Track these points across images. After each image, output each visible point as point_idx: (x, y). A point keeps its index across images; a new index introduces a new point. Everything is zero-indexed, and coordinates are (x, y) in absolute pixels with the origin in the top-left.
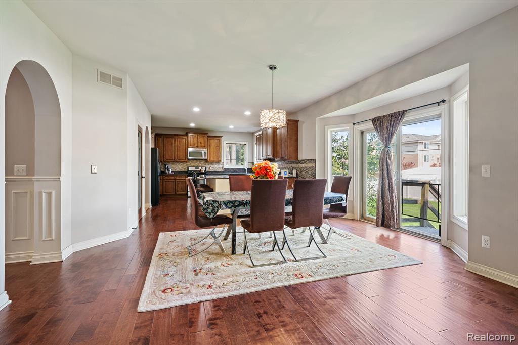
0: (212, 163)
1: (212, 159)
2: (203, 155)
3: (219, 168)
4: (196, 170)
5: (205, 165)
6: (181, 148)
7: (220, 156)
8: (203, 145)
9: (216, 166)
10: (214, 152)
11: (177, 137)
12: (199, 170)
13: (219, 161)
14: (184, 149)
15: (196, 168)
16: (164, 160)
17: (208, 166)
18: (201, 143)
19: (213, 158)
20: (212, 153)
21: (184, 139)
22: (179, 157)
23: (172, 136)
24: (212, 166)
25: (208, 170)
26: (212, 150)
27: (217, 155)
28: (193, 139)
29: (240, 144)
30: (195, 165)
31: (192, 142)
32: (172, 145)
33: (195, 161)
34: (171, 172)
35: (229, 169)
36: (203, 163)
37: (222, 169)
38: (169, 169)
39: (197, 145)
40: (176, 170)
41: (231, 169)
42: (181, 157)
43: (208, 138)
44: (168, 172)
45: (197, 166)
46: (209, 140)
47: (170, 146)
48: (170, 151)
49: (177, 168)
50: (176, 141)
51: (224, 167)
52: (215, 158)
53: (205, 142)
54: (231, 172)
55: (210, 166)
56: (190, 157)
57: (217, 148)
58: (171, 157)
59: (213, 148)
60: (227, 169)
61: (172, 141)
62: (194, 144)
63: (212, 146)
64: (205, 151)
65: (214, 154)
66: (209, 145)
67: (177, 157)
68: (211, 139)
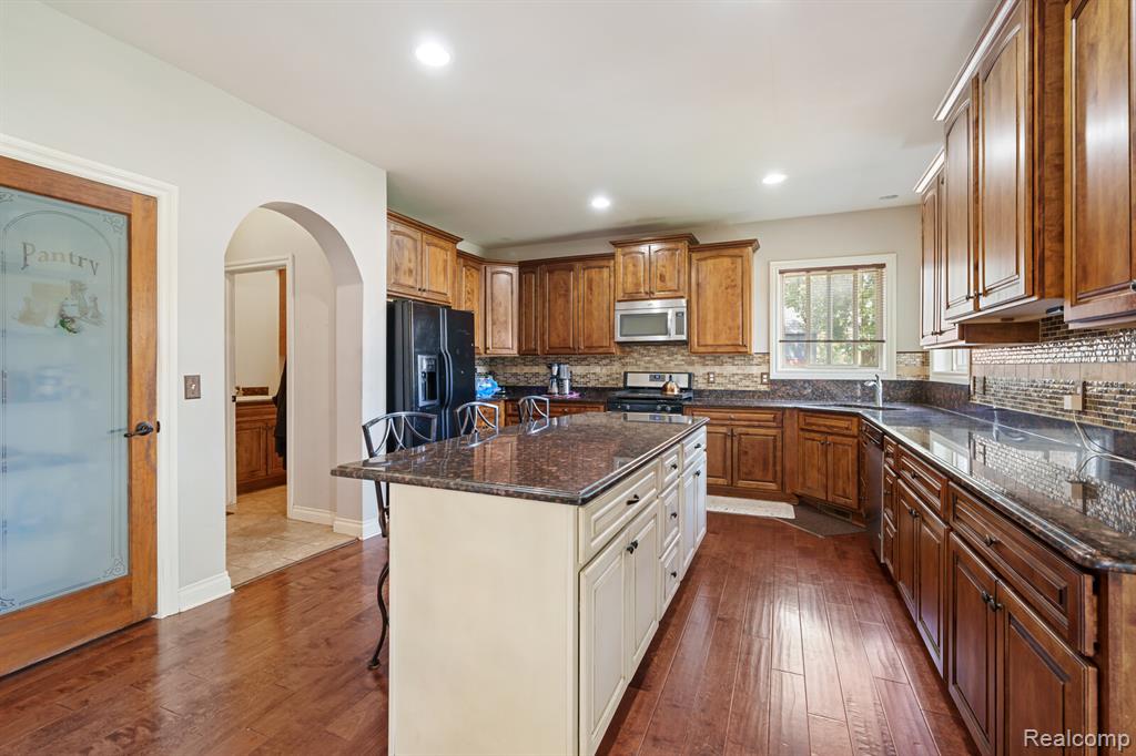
0: (715, 355)
1: (710, 341)
2: (671, 325)
3: (747, 376)
4: (653, 384)
5: (691, 363)
6: (595, 304)
7: (744, 328)
8: (671, 284)
9: (733, 369)
10: (716, 311)
11: (578, 265)
12: (661, 384)
13: (739, 351)
14: (605, 306)
15: (654, 378)
16: (543, 351)
17: (699, 370)
18: (662, 278)
19: (716, 336)
20: (710, 316)
21: (606, 271)
22: (590, 337)
23: (566, 264)
24: (717, 369)
25: (700, 384)
26: (710, 305)
27: (730, 323)
28: (634, 265)
29: (856, 268)
30: (651, 365)
31: (630, 279)
32: (566, 295)
33: (652, 348)
34: (567, 391)
35: (794, 381)
36: (680, 357)
37: (762, 383)
38: (562, 380)
39: (647, 290)
40: (590, 385)
41: (805, 381)
42: (595, 336)
43: (694, 255)
44: (556, 391)
45: (661, 368)
46: (694, 261)
47: (560, 301)
48: (561, 317)
49: (592, 376)
50: (578, 283)
51: (768, 374)
52: (724, 336)
53: (679, 272)
54: (807, 398)
55: (708, 369)
56: (621, 335)
57: (733, 295)
58: (564, 340)
59: (716, 294)
60: (783, 381)
61: (566, 283)
62: (637, 285)
63: (708, 286)
64: (678, 310)
65: (716, 319)
66: (698, 285)
67: (581, 339)
68: (705, 259)
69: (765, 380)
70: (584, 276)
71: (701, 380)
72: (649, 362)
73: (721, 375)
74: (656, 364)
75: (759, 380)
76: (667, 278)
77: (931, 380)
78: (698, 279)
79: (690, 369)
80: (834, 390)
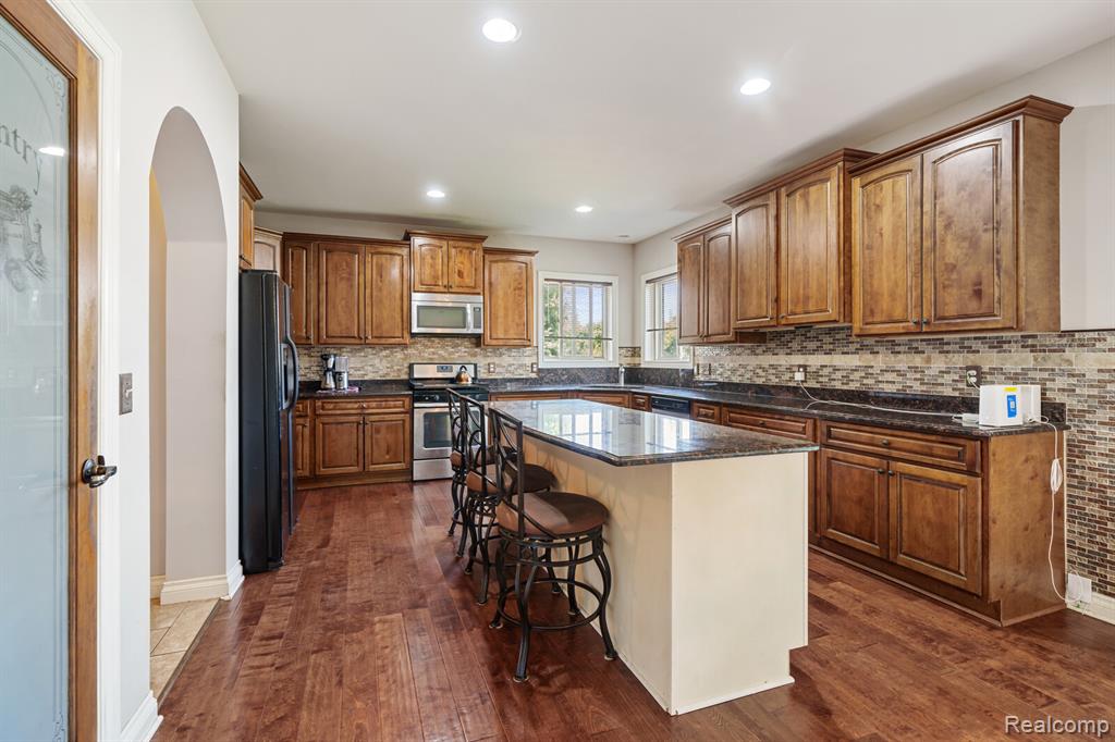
0: (497, 349)
1: (501, 334)
2: (470, 318)
3: (521, 366)
4: (440, 375)
5: (475, 355)
6: (385, 292)
7: (528, 325)
8: (469, 281)
9: (511, 360)
10: (506, 309)
12: (453, 375)
13: (521, 343)
14: (398, 295)
15: (441, 369)
17: (483, 362)
18: (460, 274)
19: (506, 331)
20: (501, 313)
21: (398, 259)
22: (379, 326)
23: (351, 245)
24: (496, 360)
25: (482, 375)
26: (500, 302)
27: (517, 320)
28: (432, 258)
29: (592, 283)
30: (435, 356)
31: (427, 270)
32: (350, 280)
33: (437, 340)
34: (346, 386)
35: (556, 369)
36: (464, 350)
37: (532, 372)
38: (340, 373)
39: (445, 283)
40: (366, 378)
41: (564, 369)
42: (385, 327)
43: (487, 256)
44: (333, 386)
45: (445, 359)
46: (487, 263)
47: (342, 285)
48: (343, 302)
49: (370, 368)
50: (365, 267)
51: (537, 364)
52: (512, 332)
53: (476, 270)
54: (563, 382)
55: (489, 360)
56: (418, 326)
57: (520, 296)
58: (347, 328)
59: (506, 294)
60: (548, 370)
61: (350, 266)
62: (436, 277)
63: (499, 287)
64: (476, 305)
65: (506, 316)
66: (490, 284)
67: (369, 328)
68: (496, 262)
69: (535, 369)
70: (372, 262)
71: (482, 371)
72: (434, 353)
73: (499, 366)
74: (440, 355)
75: (530, 369)
76: (465, 275)
77: (642, 366)
78: (490, 278)
79: (473, 360)
80: (583, 376)
